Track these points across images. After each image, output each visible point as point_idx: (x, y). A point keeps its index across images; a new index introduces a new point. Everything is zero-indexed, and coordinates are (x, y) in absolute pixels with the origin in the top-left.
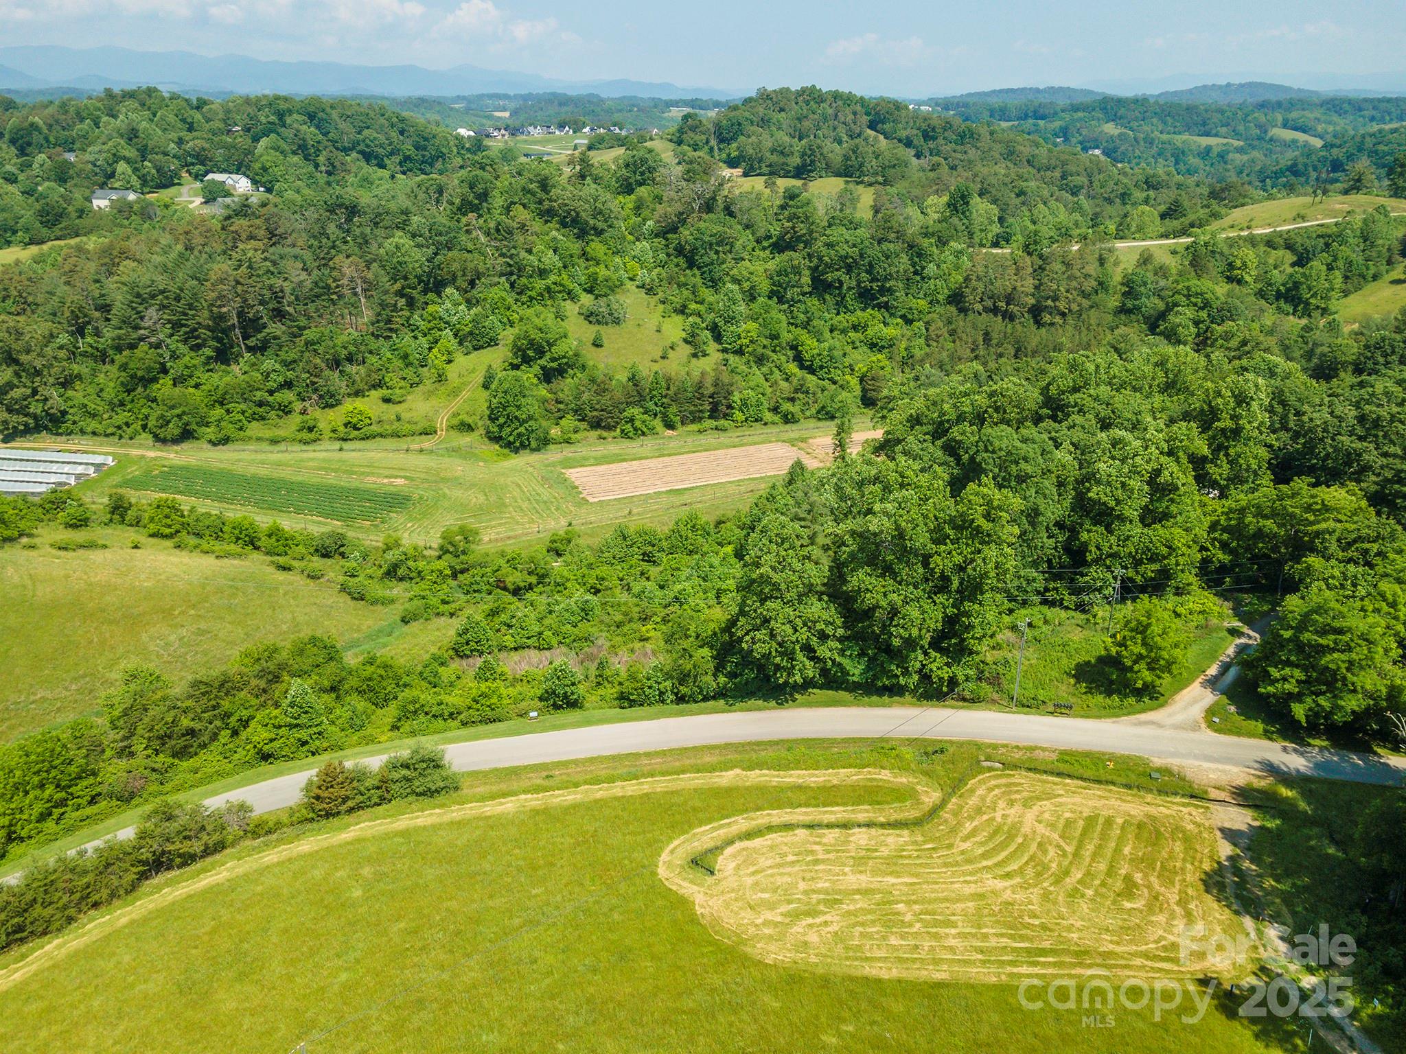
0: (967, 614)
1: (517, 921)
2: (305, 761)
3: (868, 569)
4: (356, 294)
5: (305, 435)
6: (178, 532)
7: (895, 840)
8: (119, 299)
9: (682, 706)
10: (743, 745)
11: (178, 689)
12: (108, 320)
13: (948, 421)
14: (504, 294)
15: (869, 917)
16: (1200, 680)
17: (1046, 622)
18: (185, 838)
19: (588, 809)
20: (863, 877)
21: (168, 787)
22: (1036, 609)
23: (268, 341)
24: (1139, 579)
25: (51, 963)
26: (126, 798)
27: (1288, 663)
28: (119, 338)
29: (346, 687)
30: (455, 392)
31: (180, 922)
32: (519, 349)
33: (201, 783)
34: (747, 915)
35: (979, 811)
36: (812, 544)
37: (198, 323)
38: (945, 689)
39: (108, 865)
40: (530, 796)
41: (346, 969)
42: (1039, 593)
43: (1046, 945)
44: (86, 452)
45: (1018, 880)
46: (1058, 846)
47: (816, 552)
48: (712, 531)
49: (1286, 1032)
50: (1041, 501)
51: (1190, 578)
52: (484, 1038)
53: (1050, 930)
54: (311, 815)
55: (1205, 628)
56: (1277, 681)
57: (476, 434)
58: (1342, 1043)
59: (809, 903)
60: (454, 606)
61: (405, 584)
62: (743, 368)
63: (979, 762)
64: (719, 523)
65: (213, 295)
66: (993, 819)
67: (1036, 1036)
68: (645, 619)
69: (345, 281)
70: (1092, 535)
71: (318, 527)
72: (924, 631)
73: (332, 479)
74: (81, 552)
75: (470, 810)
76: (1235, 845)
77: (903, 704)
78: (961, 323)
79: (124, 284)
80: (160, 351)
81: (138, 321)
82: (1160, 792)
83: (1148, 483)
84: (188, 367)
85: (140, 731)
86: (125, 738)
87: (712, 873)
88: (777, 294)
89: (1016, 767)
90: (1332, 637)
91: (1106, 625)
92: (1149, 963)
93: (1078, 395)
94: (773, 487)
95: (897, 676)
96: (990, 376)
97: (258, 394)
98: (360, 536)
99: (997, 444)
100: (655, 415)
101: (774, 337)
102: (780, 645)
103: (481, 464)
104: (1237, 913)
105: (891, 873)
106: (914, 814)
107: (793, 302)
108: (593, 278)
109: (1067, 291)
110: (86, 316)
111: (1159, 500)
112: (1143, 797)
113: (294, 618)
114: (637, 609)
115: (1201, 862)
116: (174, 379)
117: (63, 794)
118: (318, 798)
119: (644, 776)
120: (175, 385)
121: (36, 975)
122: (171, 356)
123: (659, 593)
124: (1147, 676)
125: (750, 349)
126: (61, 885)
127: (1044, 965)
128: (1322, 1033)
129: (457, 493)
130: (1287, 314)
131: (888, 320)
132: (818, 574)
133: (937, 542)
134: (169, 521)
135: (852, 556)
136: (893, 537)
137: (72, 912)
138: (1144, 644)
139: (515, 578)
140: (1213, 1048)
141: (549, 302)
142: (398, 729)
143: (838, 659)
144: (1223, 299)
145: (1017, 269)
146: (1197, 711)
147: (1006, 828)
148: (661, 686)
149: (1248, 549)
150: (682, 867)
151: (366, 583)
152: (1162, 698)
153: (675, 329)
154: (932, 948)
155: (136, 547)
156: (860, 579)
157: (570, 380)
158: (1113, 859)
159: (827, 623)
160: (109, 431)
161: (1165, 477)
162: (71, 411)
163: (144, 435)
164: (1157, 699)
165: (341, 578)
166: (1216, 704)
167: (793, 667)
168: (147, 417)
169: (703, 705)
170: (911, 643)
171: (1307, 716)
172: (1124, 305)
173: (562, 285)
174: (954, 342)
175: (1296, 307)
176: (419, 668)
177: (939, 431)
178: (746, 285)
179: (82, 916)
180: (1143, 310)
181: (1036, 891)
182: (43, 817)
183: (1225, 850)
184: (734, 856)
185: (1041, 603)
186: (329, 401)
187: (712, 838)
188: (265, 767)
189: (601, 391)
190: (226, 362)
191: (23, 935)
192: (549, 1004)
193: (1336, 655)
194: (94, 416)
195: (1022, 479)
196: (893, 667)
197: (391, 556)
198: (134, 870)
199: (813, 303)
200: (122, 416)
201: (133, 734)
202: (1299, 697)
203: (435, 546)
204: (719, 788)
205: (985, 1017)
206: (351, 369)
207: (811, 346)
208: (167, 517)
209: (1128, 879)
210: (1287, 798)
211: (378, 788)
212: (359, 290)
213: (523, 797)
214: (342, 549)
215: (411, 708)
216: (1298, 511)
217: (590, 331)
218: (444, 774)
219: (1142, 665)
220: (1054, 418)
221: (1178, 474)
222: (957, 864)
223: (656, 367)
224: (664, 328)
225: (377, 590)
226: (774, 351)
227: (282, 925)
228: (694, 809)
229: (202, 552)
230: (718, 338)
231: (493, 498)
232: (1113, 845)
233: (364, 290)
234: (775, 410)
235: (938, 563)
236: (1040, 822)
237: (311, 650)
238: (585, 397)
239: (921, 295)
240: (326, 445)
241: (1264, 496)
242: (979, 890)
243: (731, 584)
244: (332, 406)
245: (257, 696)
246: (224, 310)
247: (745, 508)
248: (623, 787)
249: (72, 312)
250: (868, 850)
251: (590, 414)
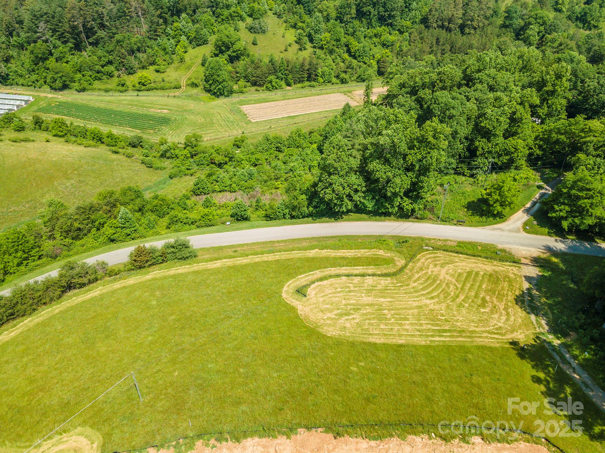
0: (422, 182)
1: (222, 316)
2: (130, 242)
3: (378, 161)
4: (138, 16)
5: (120, 88)
6: (66, 134)
7: (385, 282)
8: (26, 17)
9: (293, 220)
10: (319, 238)
11: (72, 210)
12: (23, 28)
13: (418, 86)
14: (210, 18)
15: (372, 316)
16: (522, 209)
17: (456, 183)
18: (80, 277)
19: (252, 266)
20: (370, 298)
21: (71, 253)
22: (452, 176)
23: (99, 40)
24: (499, 163)
25: (27, 328)
26: (54, 257)
27: (564, 203)
28: (28, 37)
29: (146, 209)
30: (189, 68)
31: (80, 312)
32: (218, 46)
33: (85, 251)
34: (320, 315)
35: (421, 269)
36: (353, 148)
37: (64, 30)
38: (410, 214)
39: (48, 288)
40: (227, 260)
41: (152, 335)
42: (454, 169)
43: (447, 328)
44: (20, 94)
45: (437, 300)
46: (455, 285)
47: (354, 152)
48: (307, 137)
49: (545, 365)
50: (458, 128)
51: (523, 162)
52: (209, 366)
53: (449, 321)
54: (133, 267)
55: (527, 186)
56: (557, 211)
57: (199, 88)
58: (570, 370)
59: (346, 310)
60: (192, 171)
61: (169, 161)
62: (323, 56)
63: (422, 247)
64: (311, 133)
65: (69, 16)
66: (427, 273)
67: (440, 367)
68: (277, 179)
69: (133, 9)
70: (481, 143)
71: (130, 133)
72: (401, 189)
73: (134, 110)
74: (23, 143)
75: (201, 266)
76: (530, 283)
77: (390, 220)
78: (426, 34)
79: (28, 10)
80: (48, 44)
81: (36, 28)
82: (500, 260)
83: (509, 118)
84: (62, 53)
85: (56, 228)
86: (50, 231)
87: (305, 296)
88: (340, 19)
89: (438, 249)
90: (585, 192)
91: (483, 184)
92: (490, 335)
93: (480, 74)
94: (336, 117)
95: (388, 208)
96: (438, 64)
97: (97, 67)
98: (149, 137)
99: (440, 100)
100: (282, 79)
101: (338, 40)
102: (337, 195)
103: (202, 103)
104: (528, 313)
105: (382, 297)
106: (393, 270)
107: (347, 23)
108: (252, 9)
109: (478, 16)
110: (12, 27)
111: (513, 126)
112: (493, 263)
113: (122, 176)
114: (273, 174)
115: (515, 291)
116: (56, 59)
117: (26, 255)
118: (135, 261)
119: (276, 252)
120: (57, 61)
121: (20, 334)
122: (54, 47)
123: (283, 167)
124: (499, 208)
125: (326, 47)
126: (28, 296)
127: (445, 337)
128: (561, 365)
129: (192, 117)
130: (580, 28)
131: (392, 32)
132: (355, 163)
133: (410, 148)
134: (61, 129)
135: (371, 155)
136: (390, 146)
137: (34, 307)
138: (500, 195)
139: (219, 159)
140: (514, 372)
141: (231, 22)
142: (169, 228)
143: (362, 201)
144: (552, 20)
145: (455, 5)
146: (519, 224)
147: (432, 277)
148: (284, 212)
149: (550, 149)
150: (293, 293)
151: (152, 160)
152: (505, 218)
153: (291, 36)
154: (398, 330)
155: (48, 141)
156: (374, 165)
157: (242, 62)
158: (478, 290)
159: (358, 185)
160: (29, 84)
161: (518, 115)
162: (11, 74)
163: (46, 86)
164: (502, 218)
165: (141, 157)
166: (528, 220)
167: (343, 204)
168: (46, 77)
169: (302, 220)
170: (395, 195)
171: (568, 226)
172: (505, 23)
173: (237, 13)
174: (422, 43)
175: (584, 24)
176: (177, 201)
177: (413, 92)
178: (325, 13)
179: (39, 308)
180: (514, 26)
181: (444, 305)
182: (19, 265)
183: (526, 285)
184: (315, 289)
185: (454, 174)
186: (131, 72)
187: (305, 280)
188: (112, 245)
189: (257, 68)
190: (80, 50)
191: (14, 317)
192: (236, 352)
193: (586, 200)
194: (21, 76)
195: (451, 117)
196: (387, 204)
197: (164, 148)
198: (59, 290)
199: (356, 23)
200: (34, 77)
201: (54, 229)
202: (566, 218)
203: (183, 142)
204: (309, 258)
205: (419, 359)
206: (140, 55)
207: (355, 45)
208: (60, 127)
209: (483, 299)
210: (555, 262)
211: (161, 256)
212: (140, 14)
213: (224, 260)
214: (141, 144)
215: (175, 219)
216: (577, 132)
217: (251, 37)
218: (190, 250)
219: (498, 204)
220: (467, 85)
221: (524, 113)
222: (411, 293)
223: (282, 55)
224: (286, 36)
225: (158, 163)
226: (337, 47)
227: (123, 316)
228: (298, 267)
229: (78, 144)
230: (311, 40)
231: (208, 120)
232: (478, 284)
233: (143, 14)
234: (337, 77)
235: (410, 159)
236: (447, 274)
237: (129, 193)
238: (249, 70)
239: (408, 19)
240: (131, 93)
241: (562, 124)
242: (420, 304)
243: (315, 163)
244: (132, 74)
245: (106, 214)
246: (76, 23)
247: (322, 126)
248: (267, 257)
249: (6, 25)
250: (372, 286)
251: (251, 79)
